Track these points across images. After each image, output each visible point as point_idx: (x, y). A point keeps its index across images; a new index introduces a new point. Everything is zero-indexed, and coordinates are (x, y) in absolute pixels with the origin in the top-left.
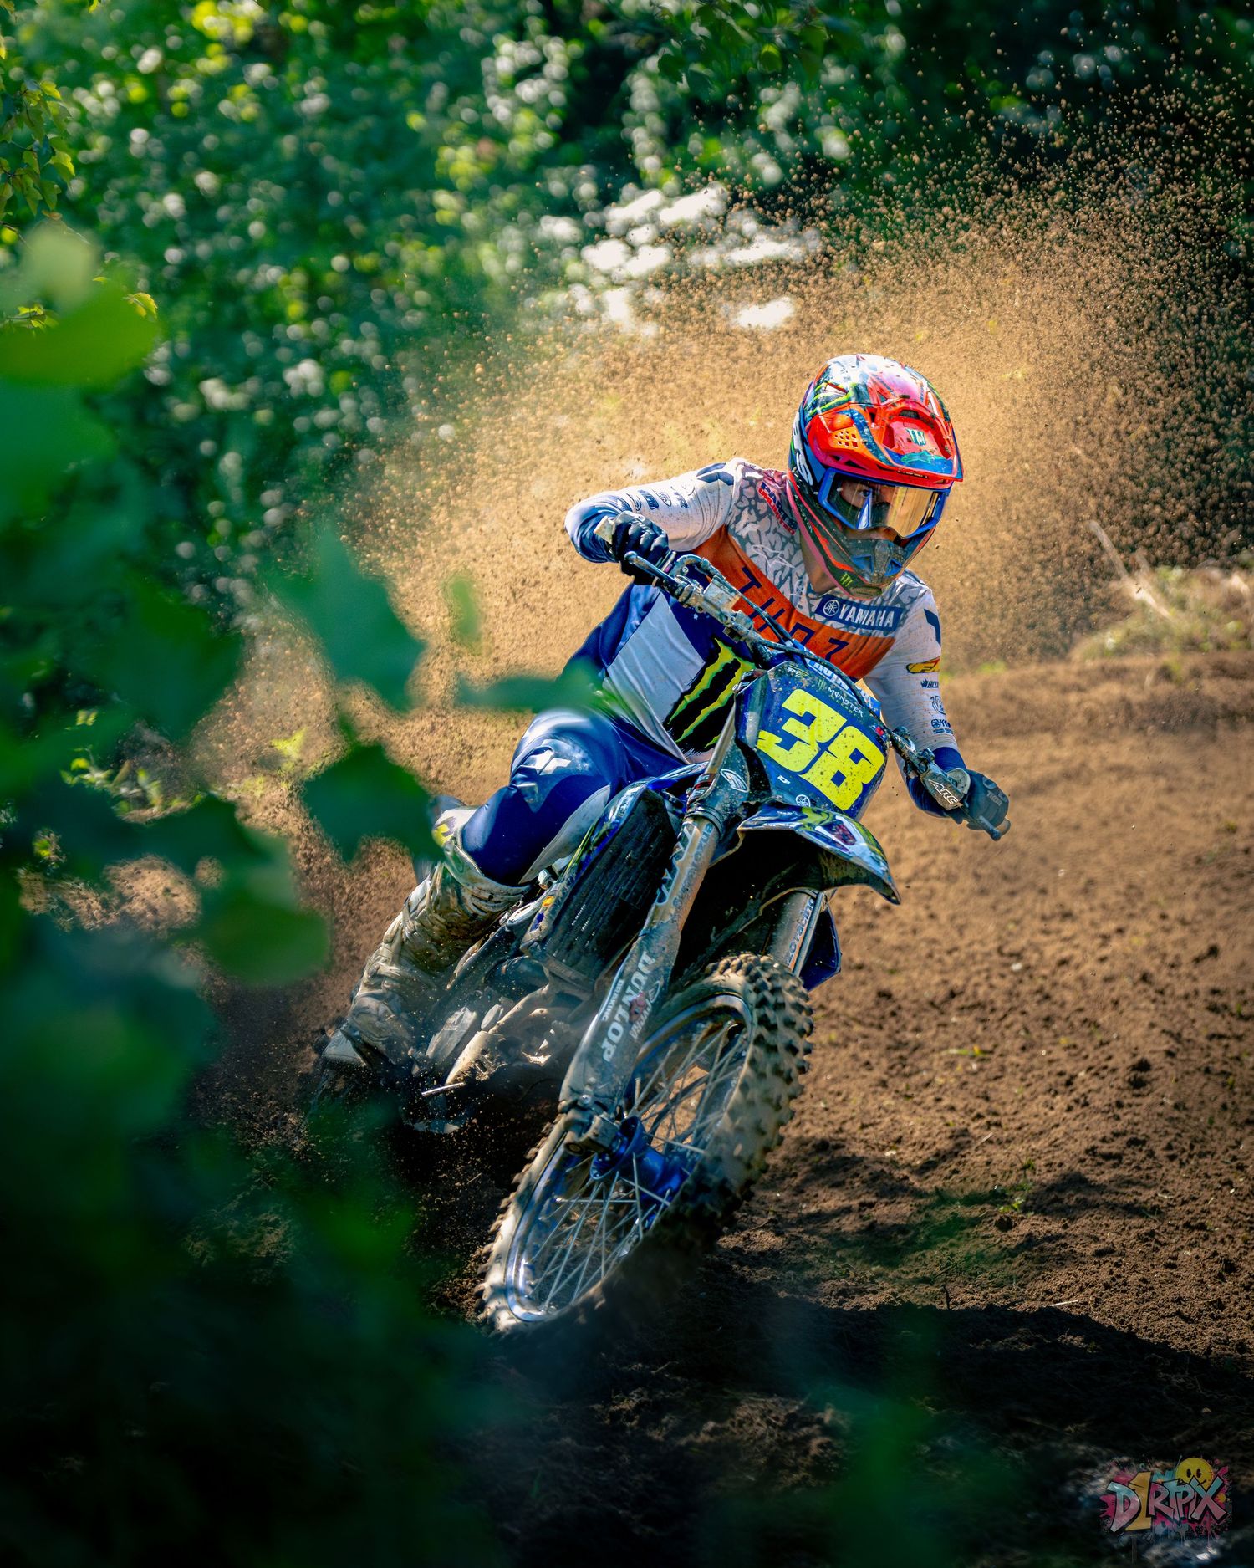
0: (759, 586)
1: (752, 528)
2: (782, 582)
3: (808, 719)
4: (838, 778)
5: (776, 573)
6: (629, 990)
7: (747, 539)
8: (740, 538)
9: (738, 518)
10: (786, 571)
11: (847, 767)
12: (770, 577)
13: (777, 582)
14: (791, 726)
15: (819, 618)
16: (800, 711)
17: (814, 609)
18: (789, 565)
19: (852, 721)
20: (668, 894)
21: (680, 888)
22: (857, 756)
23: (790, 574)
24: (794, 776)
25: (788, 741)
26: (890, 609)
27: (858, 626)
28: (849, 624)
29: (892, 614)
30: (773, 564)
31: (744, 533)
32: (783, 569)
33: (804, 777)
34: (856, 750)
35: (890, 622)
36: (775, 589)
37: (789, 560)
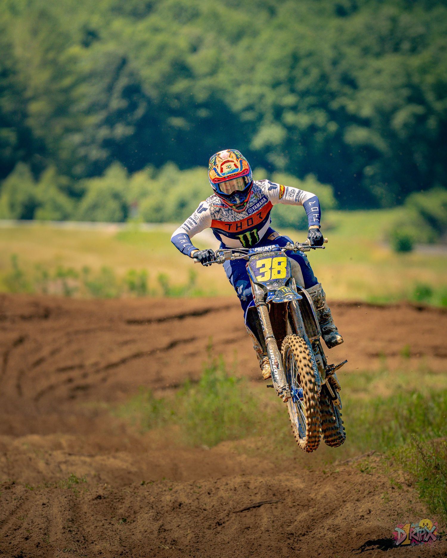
0: (231, 225)
1: (219, 216)
2: (235, 220)
3: (264, 266)
4: (279, 272)
5: (232, 219)
6: (272, 361)
7: (220, 218)
8: (219, 219)
9: (215, 216)
10: (234, 217)
11: (279, 268)
12: (232, 221)
13: (234, 221)
14: (262, 271)
15: (250, 215)
16: (261, 266)
17: (247, 215)
18: (233, 215)
19: (273, 257)
20: (264, 327)
21: (265, 324)
22: (279, 263)
23: (235, 217)
24: (269, 281)
25: (263, 274)
26: (262, 198)
27: (259, 207)
28: (257, 209)
29: (264, 198)
30: (230, 218)
31: (218, 218)
32: (232, 217)
33: (271, 279)
34: (278, 262)
35: (265, 200)
36: (235, 222)
37: (232, 214)
